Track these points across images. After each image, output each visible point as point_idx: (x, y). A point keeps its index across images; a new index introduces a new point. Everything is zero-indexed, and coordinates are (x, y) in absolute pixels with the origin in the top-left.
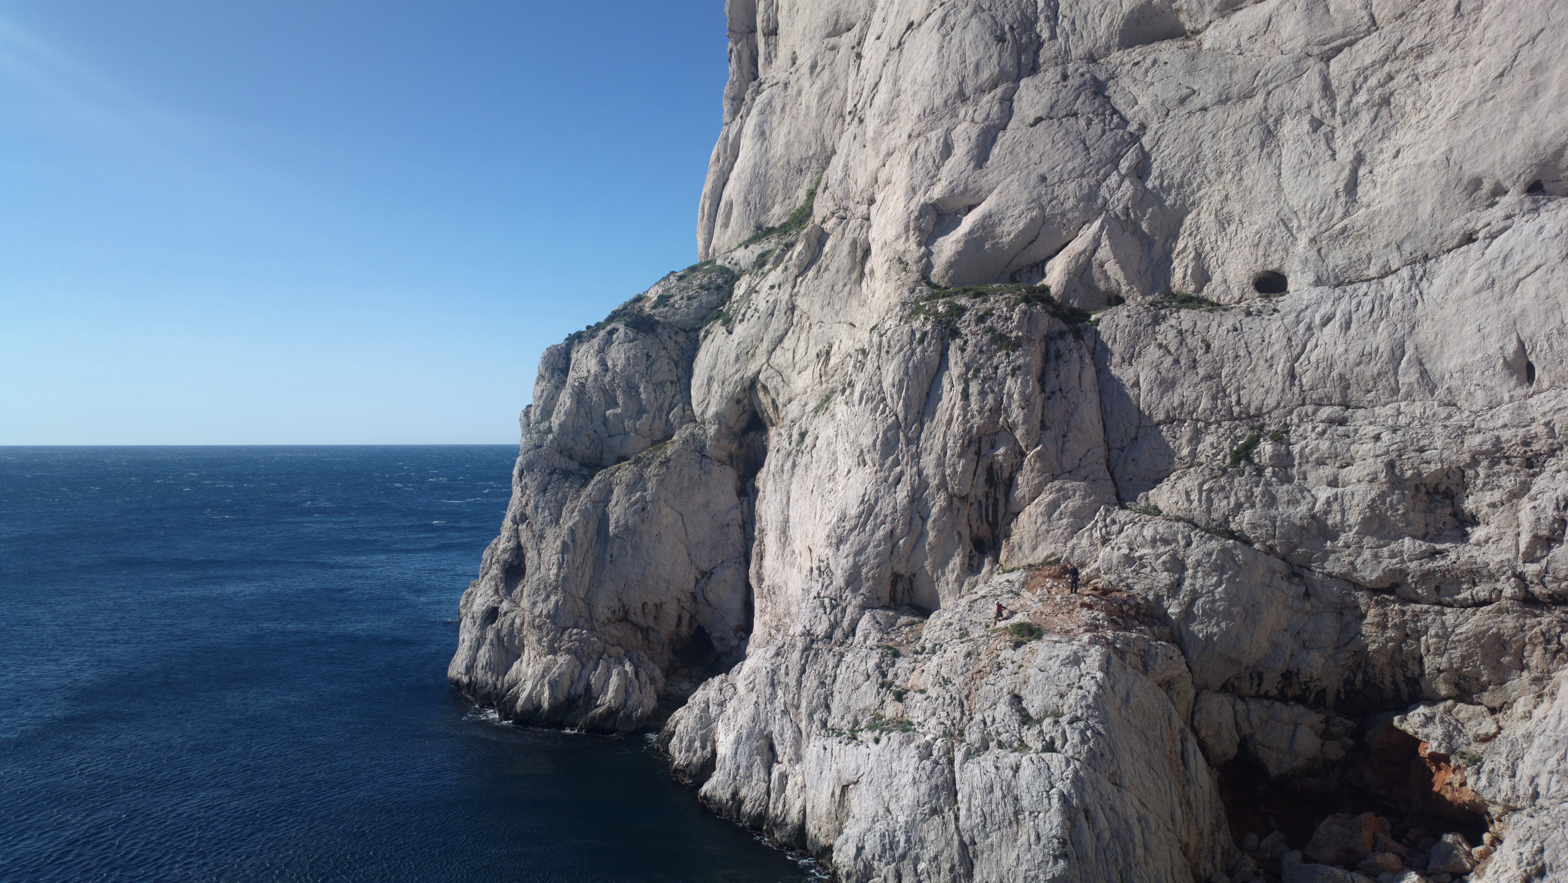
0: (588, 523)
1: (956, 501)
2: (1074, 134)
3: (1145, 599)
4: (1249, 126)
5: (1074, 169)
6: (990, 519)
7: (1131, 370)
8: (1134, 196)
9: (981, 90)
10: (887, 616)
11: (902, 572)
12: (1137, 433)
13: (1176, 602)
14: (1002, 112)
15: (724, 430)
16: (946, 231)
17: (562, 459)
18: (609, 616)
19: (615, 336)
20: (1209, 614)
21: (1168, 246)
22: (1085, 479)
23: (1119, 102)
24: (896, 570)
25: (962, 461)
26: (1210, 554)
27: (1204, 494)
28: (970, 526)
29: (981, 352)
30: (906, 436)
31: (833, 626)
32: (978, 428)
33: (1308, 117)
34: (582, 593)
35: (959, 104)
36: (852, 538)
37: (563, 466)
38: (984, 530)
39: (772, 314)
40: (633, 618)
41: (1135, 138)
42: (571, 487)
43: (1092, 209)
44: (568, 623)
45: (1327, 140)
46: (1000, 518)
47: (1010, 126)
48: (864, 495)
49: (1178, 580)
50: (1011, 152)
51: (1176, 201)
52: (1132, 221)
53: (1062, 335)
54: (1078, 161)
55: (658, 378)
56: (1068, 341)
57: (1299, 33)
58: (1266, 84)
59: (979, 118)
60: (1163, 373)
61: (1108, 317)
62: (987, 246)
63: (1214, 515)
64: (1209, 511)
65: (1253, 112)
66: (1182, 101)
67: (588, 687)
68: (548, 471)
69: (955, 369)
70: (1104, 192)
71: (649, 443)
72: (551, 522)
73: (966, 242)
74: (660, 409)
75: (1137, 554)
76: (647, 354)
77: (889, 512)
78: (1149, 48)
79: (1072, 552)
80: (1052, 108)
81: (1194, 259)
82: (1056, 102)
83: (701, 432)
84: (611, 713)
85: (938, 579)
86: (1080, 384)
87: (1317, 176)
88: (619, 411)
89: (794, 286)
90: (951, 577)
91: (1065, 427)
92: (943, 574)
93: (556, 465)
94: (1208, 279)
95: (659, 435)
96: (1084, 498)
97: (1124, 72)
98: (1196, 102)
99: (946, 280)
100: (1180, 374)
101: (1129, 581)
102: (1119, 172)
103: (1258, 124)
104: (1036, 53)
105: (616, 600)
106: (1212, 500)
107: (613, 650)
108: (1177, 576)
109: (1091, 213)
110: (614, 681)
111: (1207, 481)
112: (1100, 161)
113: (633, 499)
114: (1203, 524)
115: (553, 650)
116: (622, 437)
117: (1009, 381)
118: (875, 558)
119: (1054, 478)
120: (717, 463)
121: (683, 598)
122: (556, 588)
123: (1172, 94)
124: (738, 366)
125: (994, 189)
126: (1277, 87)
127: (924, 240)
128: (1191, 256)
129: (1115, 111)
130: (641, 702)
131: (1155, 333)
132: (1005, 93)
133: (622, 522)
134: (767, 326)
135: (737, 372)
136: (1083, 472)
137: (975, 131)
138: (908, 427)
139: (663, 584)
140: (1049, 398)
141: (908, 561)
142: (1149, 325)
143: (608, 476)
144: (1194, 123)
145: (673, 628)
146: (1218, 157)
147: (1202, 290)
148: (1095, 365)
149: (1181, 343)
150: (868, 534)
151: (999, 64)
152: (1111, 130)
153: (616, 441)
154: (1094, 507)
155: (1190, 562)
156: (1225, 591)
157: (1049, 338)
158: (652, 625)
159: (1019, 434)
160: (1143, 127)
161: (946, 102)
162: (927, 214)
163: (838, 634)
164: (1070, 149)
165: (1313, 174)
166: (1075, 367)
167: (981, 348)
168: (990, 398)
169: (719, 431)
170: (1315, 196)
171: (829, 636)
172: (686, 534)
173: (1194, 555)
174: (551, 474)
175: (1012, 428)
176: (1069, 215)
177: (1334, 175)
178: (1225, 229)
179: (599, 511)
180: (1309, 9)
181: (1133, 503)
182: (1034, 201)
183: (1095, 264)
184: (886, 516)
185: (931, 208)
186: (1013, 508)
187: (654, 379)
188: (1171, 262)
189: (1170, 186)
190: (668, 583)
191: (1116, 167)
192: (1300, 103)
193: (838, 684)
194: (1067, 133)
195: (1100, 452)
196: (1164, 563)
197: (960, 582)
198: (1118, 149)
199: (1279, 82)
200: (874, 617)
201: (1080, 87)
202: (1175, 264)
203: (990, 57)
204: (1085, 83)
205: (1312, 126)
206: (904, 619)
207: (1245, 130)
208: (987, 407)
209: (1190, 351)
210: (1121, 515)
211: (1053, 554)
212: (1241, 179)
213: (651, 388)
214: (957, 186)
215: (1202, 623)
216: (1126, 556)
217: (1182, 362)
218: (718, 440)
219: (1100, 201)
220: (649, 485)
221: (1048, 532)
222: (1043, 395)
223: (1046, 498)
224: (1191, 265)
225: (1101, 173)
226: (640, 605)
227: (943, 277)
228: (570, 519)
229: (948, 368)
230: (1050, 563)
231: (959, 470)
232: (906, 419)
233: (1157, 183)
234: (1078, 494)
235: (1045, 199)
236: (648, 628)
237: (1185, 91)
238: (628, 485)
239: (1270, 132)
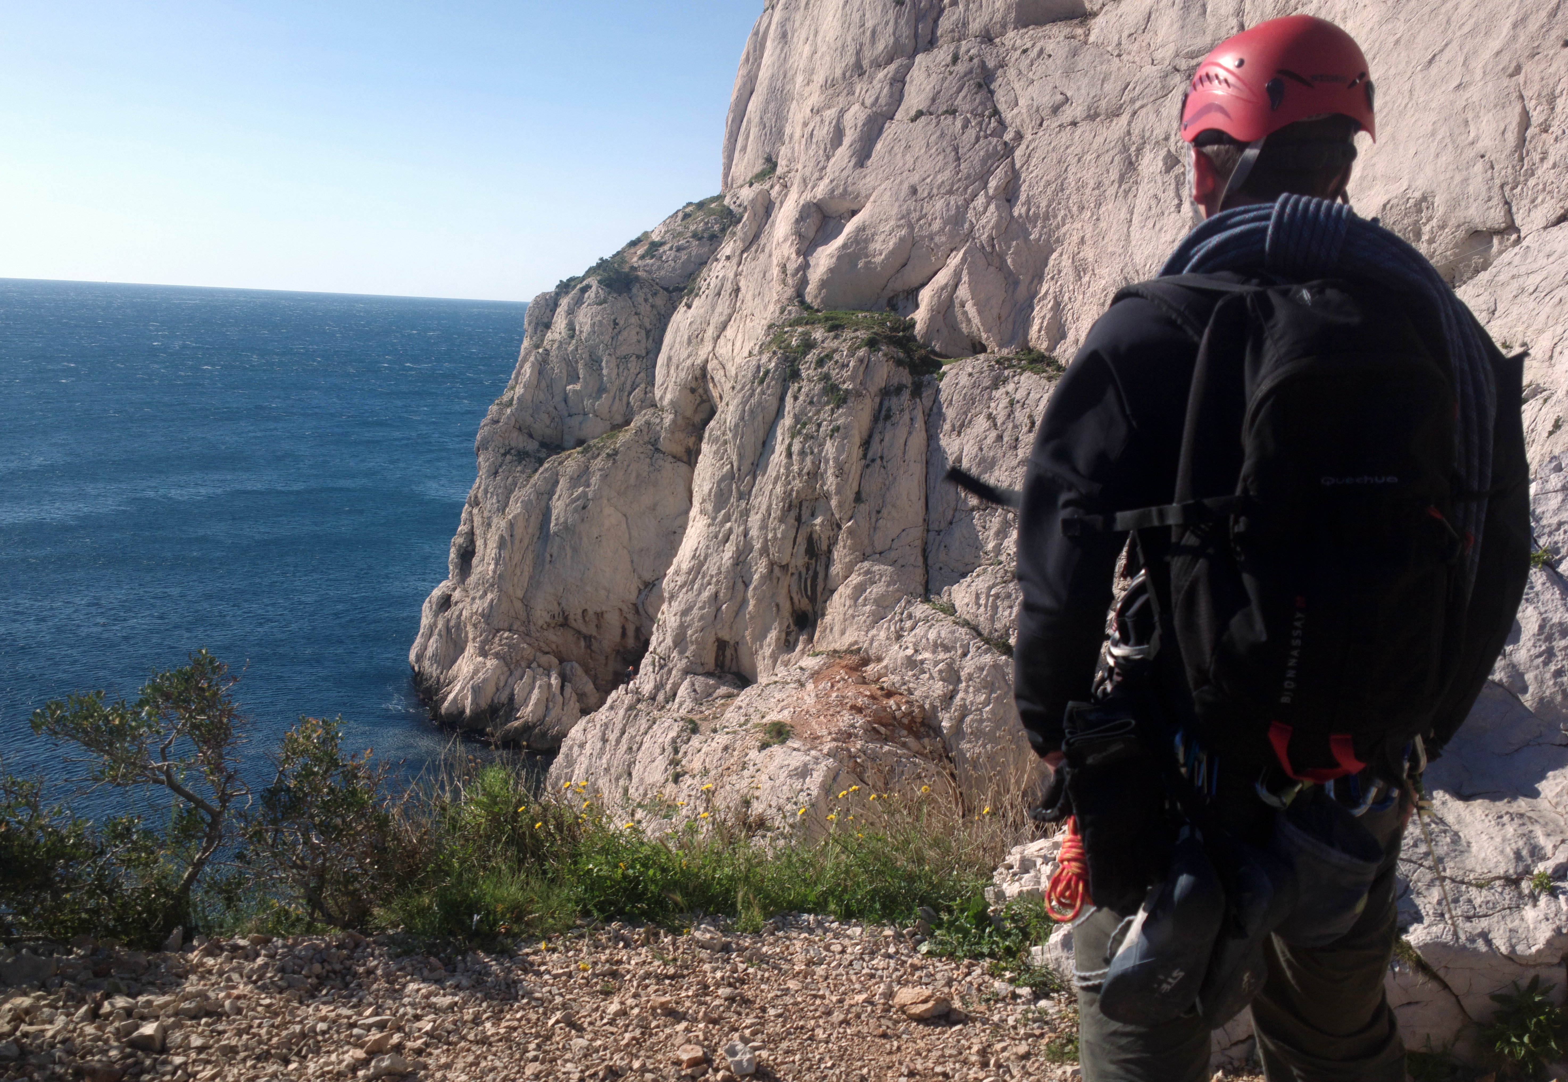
0: (530, 516)
1: (776, 569)
2: (948, 138)
3: (922, 707)
4: (1112, 153)
5: (943, 182)
6: (809, 593)
7: (958, 442)
8: (997, 226)
9: (878, 65)
10: (707, 684)
11: (727, 638)
12: (954, 516)
13: (948, 715)
14: (891, 97)
15: (680, 421)
16: (826, 241)
17: (521, 438)
18: (548, 620)
19: (586, 295)
20: (977, 734)
21: (1033, 289)
22: (893, 563)
23: (1002, 99)
24: (720, 635)
25: (783, 527)
26: (981, 669)
27: (991, 599)
28: (791, 599)
29: (811, 403)
30: (738, 489)
31: (658, 687)
32: (798, 492)
33: (1163, 153)
34: (520, 593)
35: (856, 77)
36: (681, 595)
37: (521, 446)
38: (804, 604)
39: (719, 294)
40: (574, 624)
41: (1009, 150)
42: (522, 472)
43: (958, 234)
44: (501, 626)
45: (1177, 185)
46: (819, 594)
47: (898, 116)
48: (696, 549)
49: (952, 691)
50: (890, 152)
51: (1041, 236)
52: (998, 255)
53: (899, 390)
54: (947, 174)
55: (623, 351)
56: (903, 398)
57: (1171, 39)
58: (1133, 101)
59: (868, 102)
60: (985, 449)
61: (954, 371)
62: (861, 264)
63: (998, 625)
64: (992, 619)
65: (1116, 136)
66: (1056, 110)
67: (511, 698)
68: (502, 451)
69: (787, 421)
70: (970, 214)
71: (609, 427)
72: (498, 510)
73: (839, 258)
74: (621, 390)
75: (920, 657)
76: (614, 320)
77: (714, 573)
78: (1040, 31)
79: (871, 644)
80: (933, 100)
81: (1052, 308)
82: (939, 92)
83: (658, 420)
84: (527, 728)
85: (756, 651)
86: (904, 453)
87: (1160, 230)
88: (578, 387)
89: (739, 264)
90: (767, 651)
91: (880, 502)
92: (761, 647)
93: (513, 444)
94: (1063, 336)
95: (619, 419)
96: (888, 586)
97: (1013, 60)
98: (1068, 114)
99: (819, 300)
100: (1000, 454)
101: (911, 685)
102: (987, 193)
103: (1120, 152)
104: (936, 21)
105: (555, 603)
106: (998, 607)
107: (544, 659)
108: (951, 687)
109: (957, 239)
110: (535, 695)
111: (997, 584)
112: (968, 176)
113: (576, 494)
114: (986, 633)
115: (483, 653)
116: (580, 418)
117: (829, 443)
118: (699, 621)
119: (865, 558)
120: (670, 459)
121: (625, 608)
122: (492, 585)
123: (1046, 100)
124: (690, 348)
125: (870, 195)
126: (1142, 107)
127: (804, 248)
128: (1049, 306)
129: (996, 112)
130: (559, 720)
131: (990, 398)
132: (897, 71)
133: (562, 520)
134: (713, 307)
135: (689, 357)
136: (893, 555)
137: (862, 117)
138: (741, 479)
139: (603, 593)
140: (868, 466)
141: (731, 628)
142: (987, 388)
143: (556, 464)
144: (1063, 140)
145: (618, 639)
146: (1081, 187)
147: (1055, 348)
148: (927, 431)
149: (1009, 415)
150: (695, 593)
151: (894, 33)
152: (986, 137)
153: (575, 421)
154: (898, 595)
155: (963, 674)
156: (992, 710)
157: (886, 393)
158: (594, 634)
159: (834, 503)
160: (1019, 136)
161: (844, 74)
162: (808, 216)
163: (661, 697)
164: (941, 157)
165: (1157, 227)
166: (902, 432)
167: (812, 398)
168: (809, 459)
169: (674, 422)
170: (1154, 255)
171: (653, 698)
172: (630, 539)
173: (968, 666)
174: (504, 455)
175: (827, 496)
176: (937, 239)
177: (1174, 232)
178: (1080, 278)
179: (543, 504)
180: (1186, 8)
181: (937, 597)
182: (903, 217)
183: (957, 302)
184: (712, 576)
185: (813, 209)
186: (831, 585)
187: (618, 353)
188: (1033, 311)
189: (1036, 216)
190: (609, 592)
191: (985, 187)
192: (1159, 133)
193: (640, 754)
194: (942, 135)
195: (916, 534)
196: (940, 671)
197: (774, 658)
198: (990, 162)
199: (1145, 101)
200: (693, 685)
201: (965, 75)
202: (1035, 312)
203: (887, 23)
204: (971, 71)
205: (1165, 164)
206: (723, 690)
207: (1107, 158)
208: (805, 471)
209: (1015, 427)
210: (920, 609)
211: (856, 643)
212: (1098, 219)
213: (613, 365)
214: (837, 186)
215: (970, 742)
216: (909, 658)
217: (1005, 439)
218: (673, 433)
219: (967, 226)
220: (593, 480)
221: (853, 617)
222: (863, 462)
223: (855, 579)
224: (1048, 316)
225: (969, 191)
226: (580, 611)
227: (816, 297)
228: (515, 509)
229: (783, 417)
230: (851, 652)
231: (779, 536)
232: (739, 470)
233: (1023, 210)
234: (883, 579)
235: (914, 216)
236: (590, 637)
237: (1059, 97)
238: (571, 478)
239: (1131, 163)
